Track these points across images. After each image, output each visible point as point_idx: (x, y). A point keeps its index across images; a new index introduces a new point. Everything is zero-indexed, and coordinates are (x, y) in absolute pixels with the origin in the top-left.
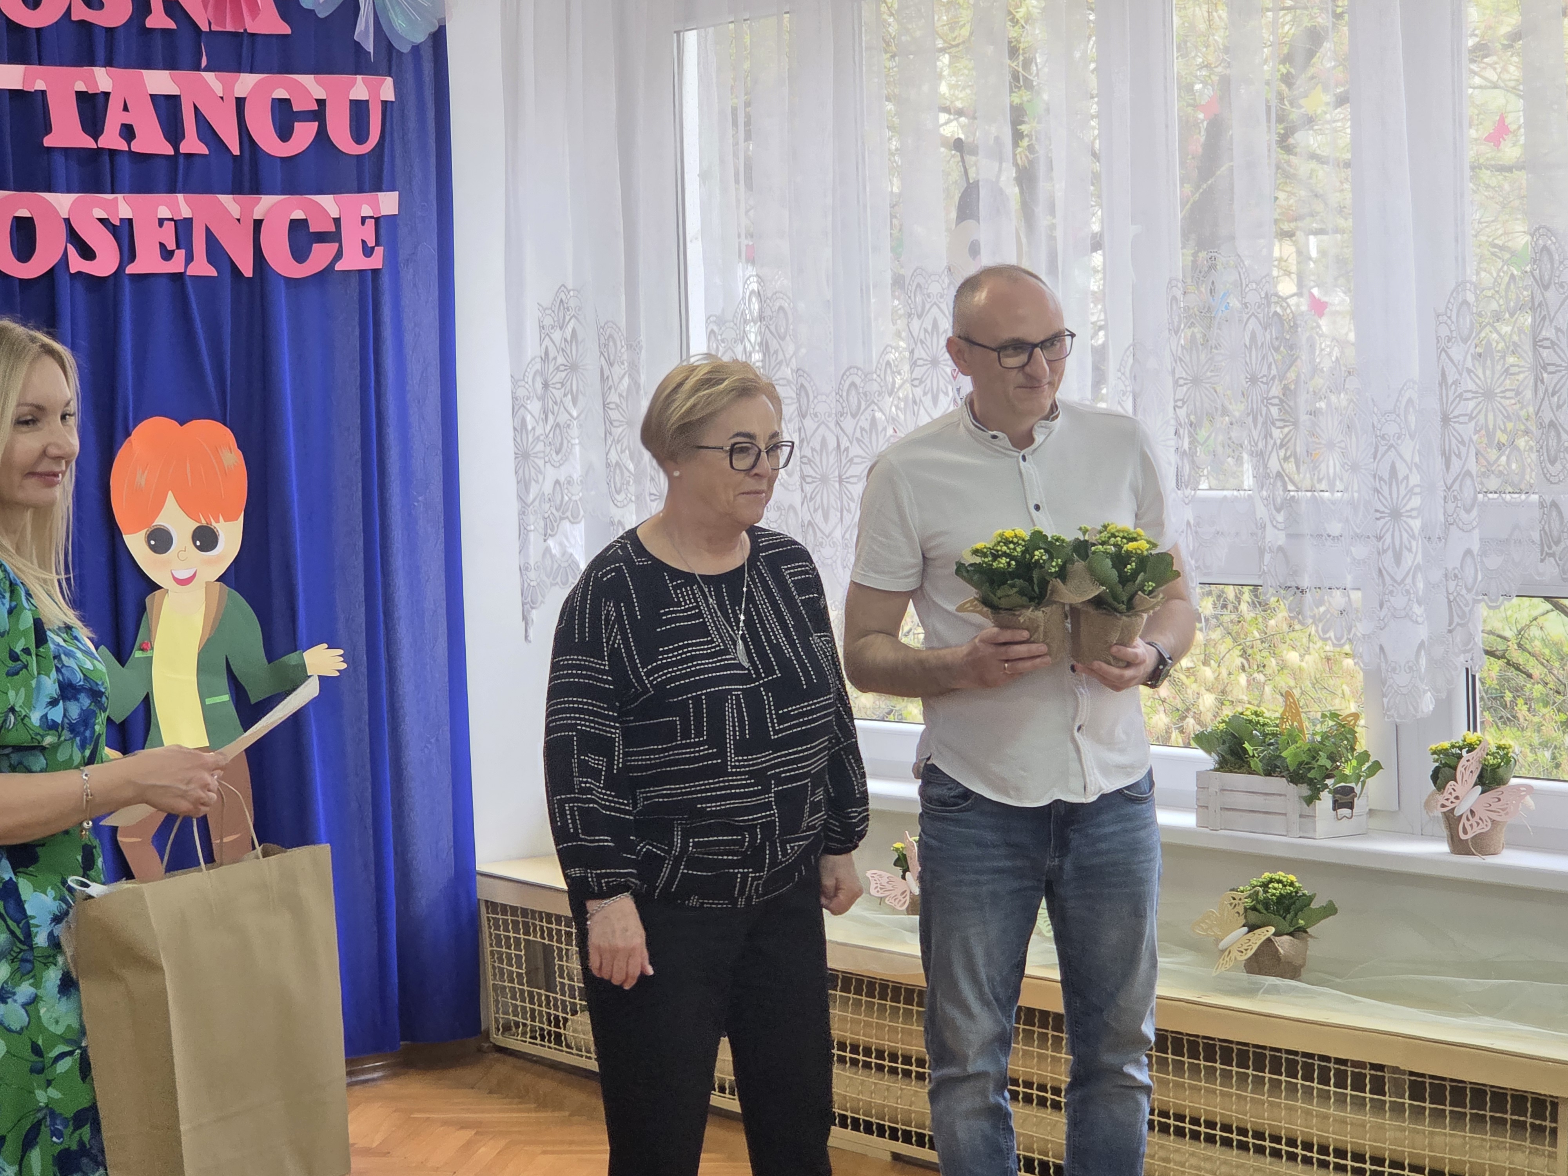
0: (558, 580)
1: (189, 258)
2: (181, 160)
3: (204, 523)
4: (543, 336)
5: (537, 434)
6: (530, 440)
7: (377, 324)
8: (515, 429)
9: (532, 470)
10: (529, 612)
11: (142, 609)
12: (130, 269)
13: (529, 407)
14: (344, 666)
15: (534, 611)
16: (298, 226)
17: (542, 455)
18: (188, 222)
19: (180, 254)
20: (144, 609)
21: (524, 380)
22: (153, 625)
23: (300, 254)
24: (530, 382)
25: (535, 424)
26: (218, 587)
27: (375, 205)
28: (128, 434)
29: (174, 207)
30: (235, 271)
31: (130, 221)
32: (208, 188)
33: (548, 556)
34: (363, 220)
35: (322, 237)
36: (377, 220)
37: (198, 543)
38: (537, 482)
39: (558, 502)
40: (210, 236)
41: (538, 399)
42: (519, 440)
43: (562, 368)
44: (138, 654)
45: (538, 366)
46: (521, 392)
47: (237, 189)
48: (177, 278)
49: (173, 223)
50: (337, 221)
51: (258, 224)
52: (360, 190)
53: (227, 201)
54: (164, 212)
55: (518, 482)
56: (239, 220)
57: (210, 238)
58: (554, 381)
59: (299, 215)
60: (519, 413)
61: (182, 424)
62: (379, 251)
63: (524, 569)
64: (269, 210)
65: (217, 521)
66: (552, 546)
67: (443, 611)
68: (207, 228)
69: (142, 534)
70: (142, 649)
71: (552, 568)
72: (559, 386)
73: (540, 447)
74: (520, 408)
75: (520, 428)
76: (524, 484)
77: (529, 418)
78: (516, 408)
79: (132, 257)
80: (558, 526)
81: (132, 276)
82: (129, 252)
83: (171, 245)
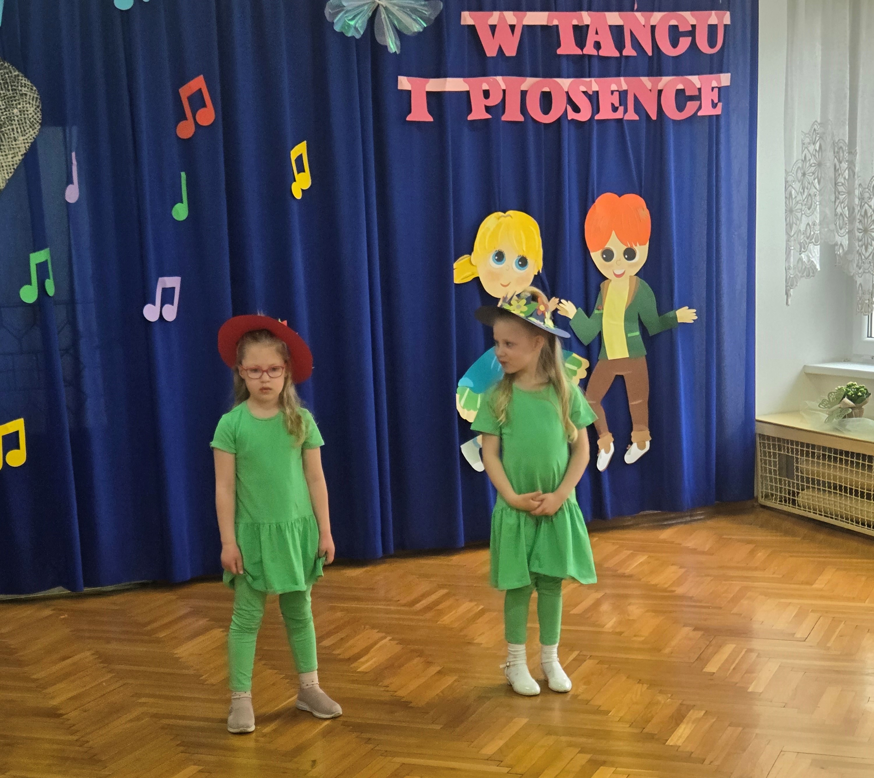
0: (805, 274)
1: (626, 111)
2: (623, 60)
3: (629, 246)
4: (804, 148)
5: (798, 199)
6: (794, 203)
7: (718, 144)
8: (786, 198)
9: (794, 219)
10: (789, 290)
11: (598, 289)
12: (597, 117)
13: (794, 186)
14: (696, 318)
15: (792, 290)
16: (680, 93)
17: (799, 211)
18: (626, 92)
19: (621, 109)
20: (600, 290)
21: (792, 172)
22: (604, 297)
23: (680, 108)
24: (795, 173)
25: (797, 195)
26: (635, 278)
27: (719, 81)
28: (594, 202)
29: (619, 84)
30: (648, 116)
31: (597, 92)
32: (636, 74)
33: (800, 262)
34: (713, 89)
35: (692, 98)
36: (719, 88)
37: (626, 256)
38: (796, 224)
39: (808, 234)
40: (636, 98)
41: (799, 182)
42: (788, 203)
43: (813, 165)
44: (596, 312)
45: (800, 165)
46: (790, 178)
47: (650, 74)
48: (620, 121)
49: (618, 93)
50: (700, 89)
51: (660, 92)
52: (711, 73)
53: (645, 80)
54: (614, 87)
55: (786, 225)
56: (650, 90)
57: (636, 99)
58: (809, 171)
59: (680, 87)
60: (788, 189)
61: (620, 197)
62: (720, 105)
63: (787, 269)
64: (666, 85)
65: (636, 245)
66: (803, 257)
67: (745, 290)
68: (635, 96)
69: (600, 252)
70: (598, 310)
71: (802, 268)
72: (811, 174)
73: (799, 206)
74: (789, 187)
75: (789, 197)
76: (789, 226)
77: (793, 192)
78: (787, 186)
79: (598, 111)
80: (807, 247)
81: (598, 121)
82: (596, 109)
83: (617, 104)
